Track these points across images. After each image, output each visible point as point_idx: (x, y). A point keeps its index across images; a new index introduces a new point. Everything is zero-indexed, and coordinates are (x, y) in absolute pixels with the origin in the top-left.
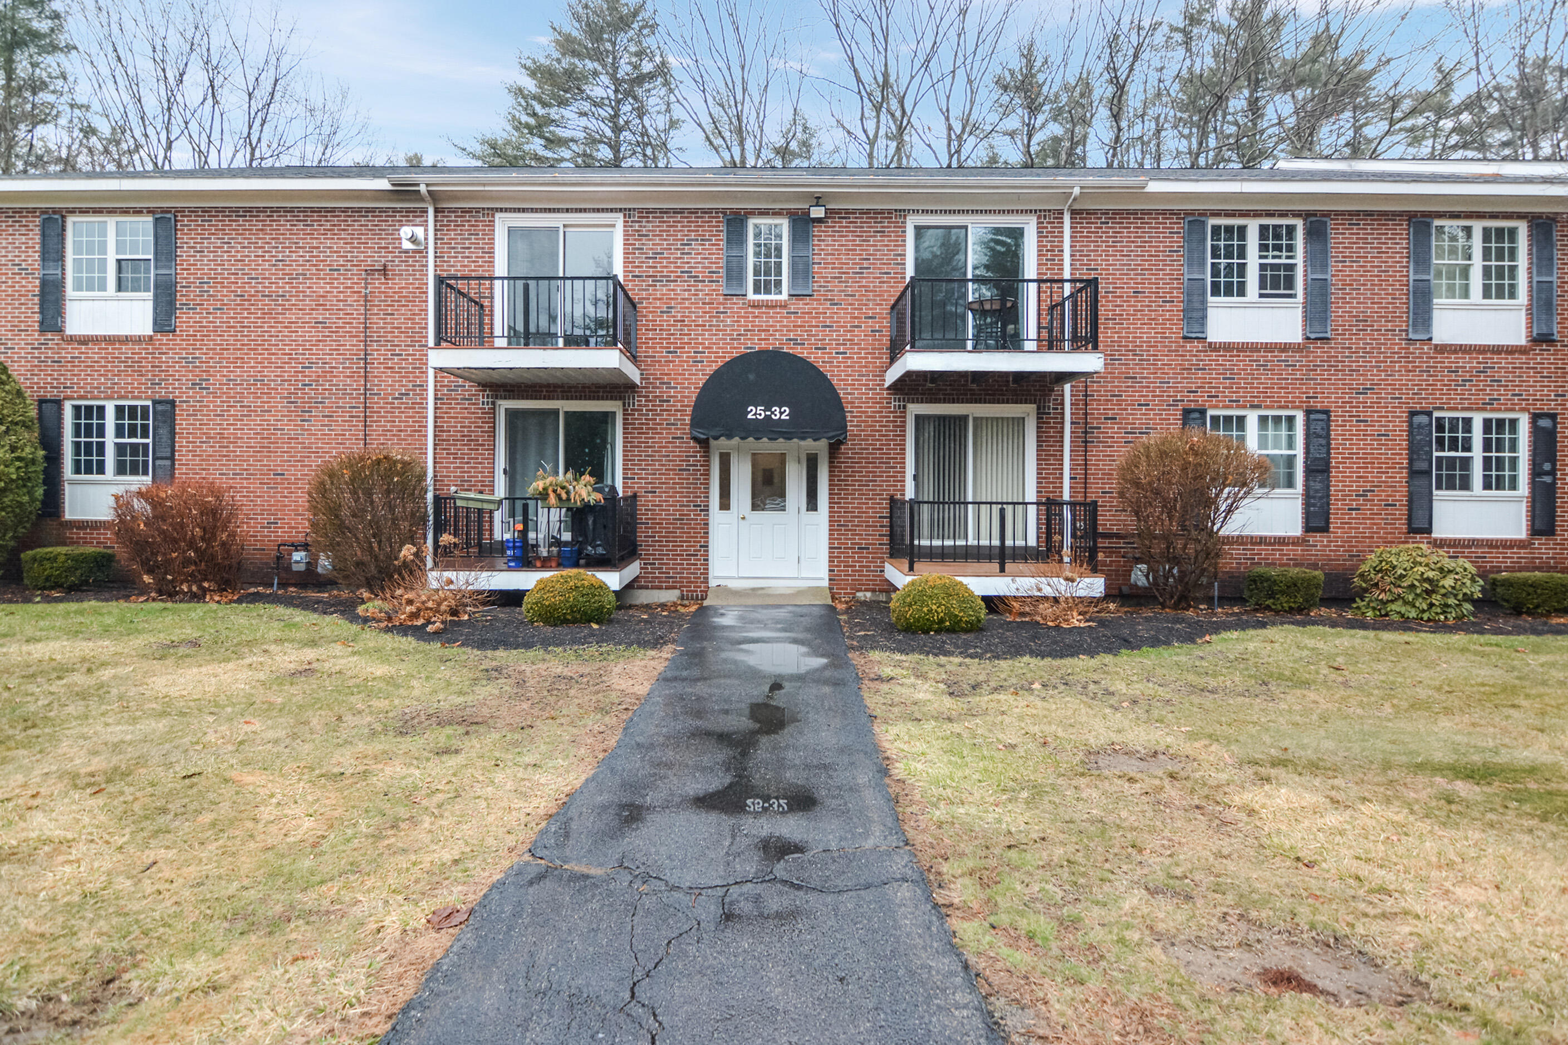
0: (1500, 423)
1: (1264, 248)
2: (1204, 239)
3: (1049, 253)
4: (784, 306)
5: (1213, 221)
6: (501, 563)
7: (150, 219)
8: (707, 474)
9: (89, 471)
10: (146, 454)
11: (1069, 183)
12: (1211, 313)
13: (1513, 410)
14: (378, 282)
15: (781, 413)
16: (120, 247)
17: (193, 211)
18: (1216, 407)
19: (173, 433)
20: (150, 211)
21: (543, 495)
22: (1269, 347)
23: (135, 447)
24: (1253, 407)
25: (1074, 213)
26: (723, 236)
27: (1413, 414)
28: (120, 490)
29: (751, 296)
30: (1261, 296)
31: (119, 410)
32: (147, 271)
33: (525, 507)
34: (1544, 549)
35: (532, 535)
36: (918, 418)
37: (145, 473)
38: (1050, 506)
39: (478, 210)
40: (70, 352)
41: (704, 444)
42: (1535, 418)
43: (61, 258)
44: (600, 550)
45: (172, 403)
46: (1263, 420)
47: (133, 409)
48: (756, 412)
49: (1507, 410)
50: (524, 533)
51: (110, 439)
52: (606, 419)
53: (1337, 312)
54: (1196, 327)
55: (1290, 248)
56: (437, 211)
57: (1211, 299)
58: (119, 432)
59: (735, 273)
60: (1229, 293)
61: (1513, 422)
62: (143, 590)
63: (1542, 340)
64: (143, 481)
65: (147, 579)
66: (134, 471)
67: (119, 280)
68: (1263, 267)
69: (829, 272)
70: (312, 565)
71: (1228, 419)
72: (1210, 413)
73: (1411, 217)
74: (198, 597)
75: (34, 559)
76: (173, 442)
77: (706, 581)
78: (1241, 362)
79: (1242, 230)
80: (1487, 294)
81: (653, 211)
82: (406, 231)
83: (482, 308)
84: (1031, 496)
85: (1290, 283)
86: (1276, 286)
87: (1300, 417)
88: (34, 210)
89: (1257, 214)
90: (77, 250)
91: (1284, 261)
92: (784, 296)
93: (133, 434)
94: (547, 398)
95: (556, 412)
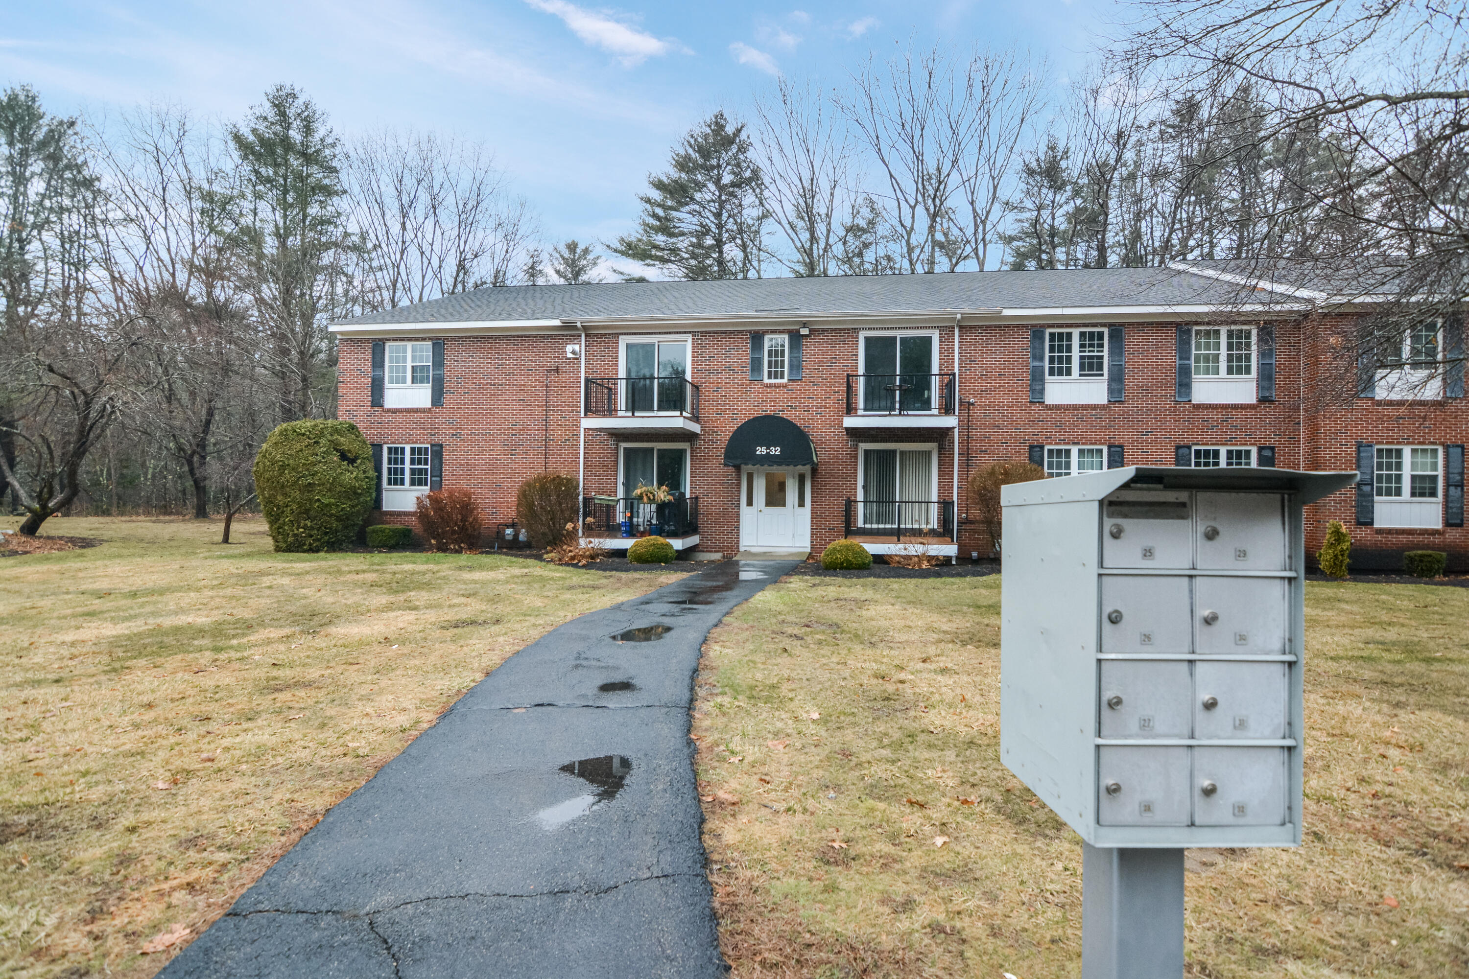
0: (1239, 453)
1: (1082, 346)
2: (1043, 342)
3: (947, 354)
4: (785, 386)
5: (1048, 331)
6: (619, 535)
7: (430, 343)
8: (739, 485)
9: (396, 484)
10: (426, 474)
11: (955, 311)
12: (1047, 386)
13: (1245, 444)
14: (553, 376)
15: (776, 451)
16: (414, 359)
17: (453, 338)
18: (1050, 444)
19: (441, 463)
20: (430, 339)
21: (640, 497)
22: (1085, 407)
23: (420, 470)
24: (1074, 444)
25: (961, 328)
26: (749, 346)
27: (1178, 448)
28: (419, 494)
29: (766, 380)
30: (1081, 375)
31: (413, 450)
32: (428, 371)
33: (632, 504)
35: (635, 520)
36: (867, 453)
37: (426, 484)
38: (946, 505)
39: (609, 334)
40: (387, 417)
41: (738, 468)
42: (1260, 449)
43: (382, 366)
45: (441, 446)
46: (1081, 452)
47: (420, 449)
48: (761, 451)
49: (1242, 445)
50: (632, 518)
51: (407, 466)
52: (681, 453)
53: (1130, 385)
54: (1038, 396)
55: (1102, 346)
56: (586, 335)
57: (1047, 377)
58: (412, 462)
59: (756, 368)
60: (1060, 373)
61: (1248, 453)
62: (430, 549)
63: (1263, 400)
64: (425, 490)
65: (433, 541)
66: (420, 484)
67: (413, 377)
68: (1082, 358)
69: (811, 366)
70: (516, 536)
71: (1059, 452)
72: (1047, 448)
73: (1178, 325)
74: (459, 551)
75: (374, 531)
76: (441, 467)
77: (738, 547)
78: (1068, 416)
79: (1069, 335)
80: (1230, 371)
81: (709, 332)
82: (569, 348)
83: (611, 392)
84: (934, 497)
85: (1100, 367)
86: (1091, 368)
87: (1105, 449)
88: (368, 340)
89: (1077, 326)
90: (391, 361)
91: (1096, 354)
92: (785, 381)
93: (419, 463)
94: (647, 441)
95: (652, 449)
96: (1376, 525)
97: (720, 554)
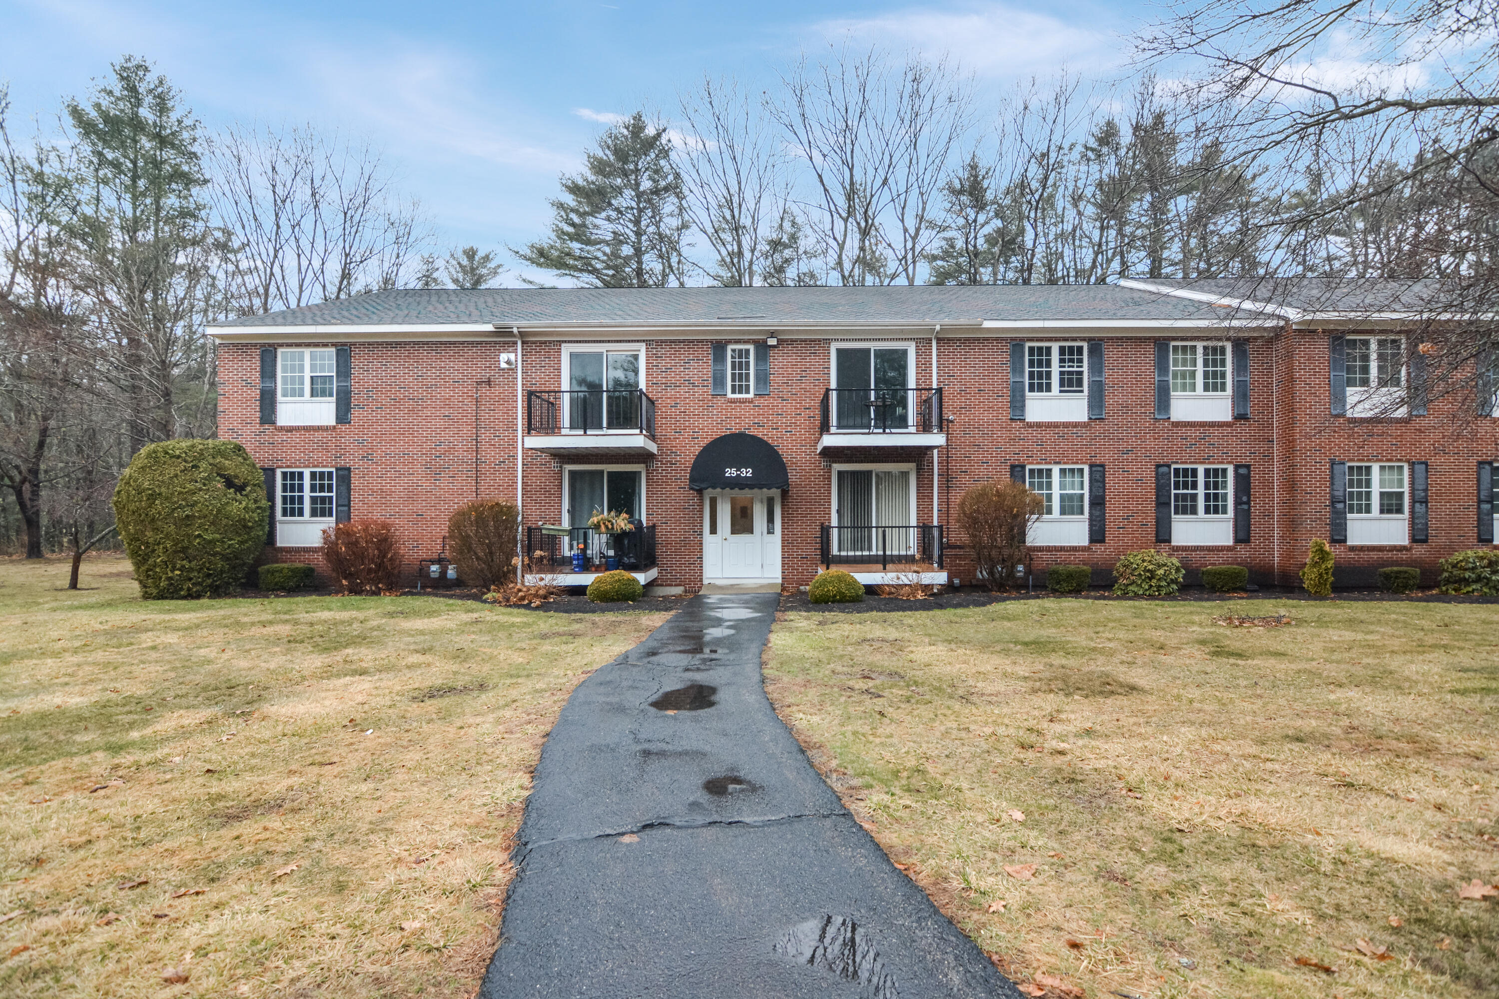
0: (1216, 471)
1: (1062, 361)
2: (1023, 356)
3: (924, 368)
4: (751, 401)
5: (1028, 344)
6: (567, 569)
7: (333, 350)
8: (701, 511)
9: (292, 515)
10: (331, 503)
11: (933, 322)
12: (1027, 403)
13: (1222, 463)
14: (484, 389)
15: (747, 472)
16: (313, 368)
17: (362, 344)
18: (1032, 463)
19: (349, 490)
20: (333, 345)
21: (596, 526)
22: (1066, 425)
23: (323, 499)
24: (1056, 463)
25: (939, 340)
26: (711, 357)
27: (1158, 466)
28: (324, 526)
29: (730, 395)
30: (1061, 391)
31: (313, 475)
32: (331, 383)
33: (584, 535)
34: (1243, 552)
35: (589, 552)
36: (840, 473)
37: (331, 515)
38: (925, 529)
39: (550, 342)
40: (280, 437)
41: (700, 492)
42: (1237, 467)
43: (273, 376)
44: (632, 560)
45: (349, 469)
46: (1063, 471)
47: (322, 474)
48: (731, 472)
49: (1219, 463)
50: (584, 550)
51: (307, 494)
52: (634, 476)
53: (1109, 401)
54: (1018, 412)
55: (1080, 361)
56: (523, 343)
57: (1027, 393)
58: (313, 489)
59: (719, 381)
60: (1040, 390)
61: (1224, 471)
62: (339, 591)
63: (1240, 417)
64: (329, 522)
65: (344, 582)
66: (323, 514)
67: (312, 389)
68: (1062, 373)
69: (780, 380)
70: (443, 573)
71: (1040, 471)
72: (1028, 467)
73: (1156, 340)
74: (376, 593)
75: (268, 571)
76: (350, 495)
77: (701, 580)
78: (1049, 434)
79: (1049, 349)
80: (1206, 388)
81: (665, 341)
82: (504, 357)
83: (553, 407)
84: (913, 522)
85: (1080, 383)
86: (1070, 384)
87: (1086, 469)
88: (255, 345)
89: (1057, 339)
90: (284, 370)
91: (1075, 369)
92: (751, 395)
93: (322, 489)
94: (596, 463)
95: (602, 472)
96: (1349, 543)
97: (682, 588)
